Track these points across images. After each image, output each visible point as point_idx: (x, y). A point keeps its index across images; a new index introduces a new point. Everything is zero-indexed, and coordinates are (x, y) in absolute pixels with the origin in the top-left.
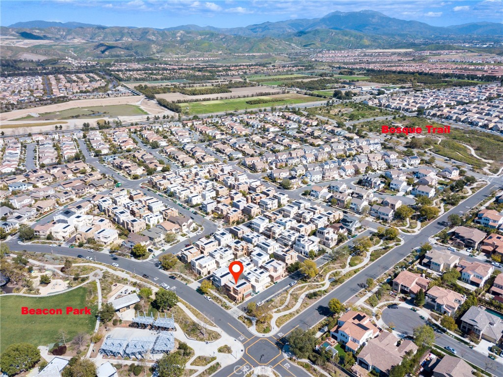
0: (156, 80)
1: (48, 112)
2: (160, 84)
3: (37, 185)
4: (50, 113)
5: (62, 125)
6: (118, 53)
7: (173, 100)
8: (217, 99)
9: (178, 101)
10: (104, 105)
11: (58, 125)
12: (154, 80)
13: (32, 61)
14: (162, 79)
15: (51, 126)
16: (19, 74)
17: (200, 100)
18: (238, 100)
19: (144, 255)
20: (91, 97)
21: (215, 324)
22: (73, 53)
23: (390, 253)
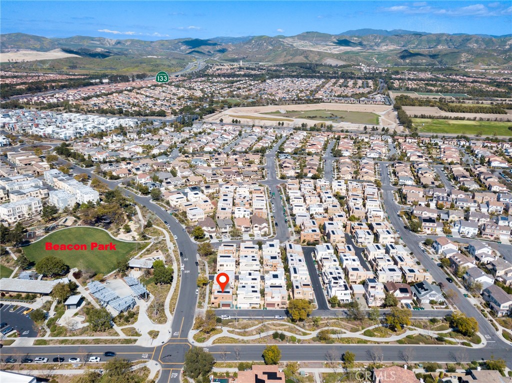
0: (431, 91)
1: (295, 110)
2: (426, 96)
3: (211, 164)
4: (296, 111)
5: (285, 122)
6: (420, 61)
7: (416, 114)
8: (475, 119)
9: (422, 115)
10: (348, 111)
11: (281, 122)
12: (427, 92)
13: (331, 66)
14: (437, 92)
15: (275, 122)
16: (310, 76)
17: (451, 118)
18: (502, 124)
19: (202, 238)
20: (343, 101)
21: (174, 313)
22: (375, 60)
23: (437, 348)
